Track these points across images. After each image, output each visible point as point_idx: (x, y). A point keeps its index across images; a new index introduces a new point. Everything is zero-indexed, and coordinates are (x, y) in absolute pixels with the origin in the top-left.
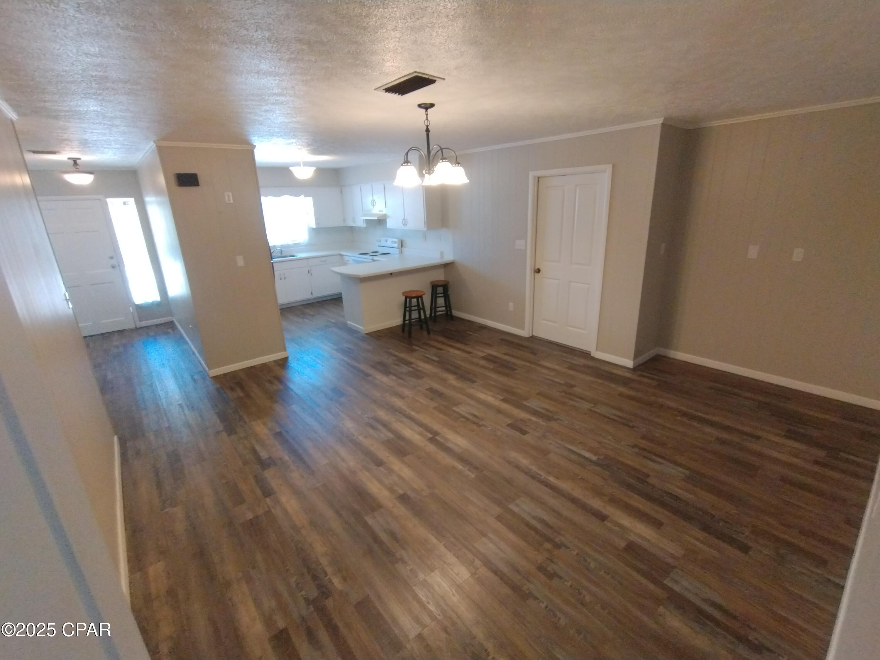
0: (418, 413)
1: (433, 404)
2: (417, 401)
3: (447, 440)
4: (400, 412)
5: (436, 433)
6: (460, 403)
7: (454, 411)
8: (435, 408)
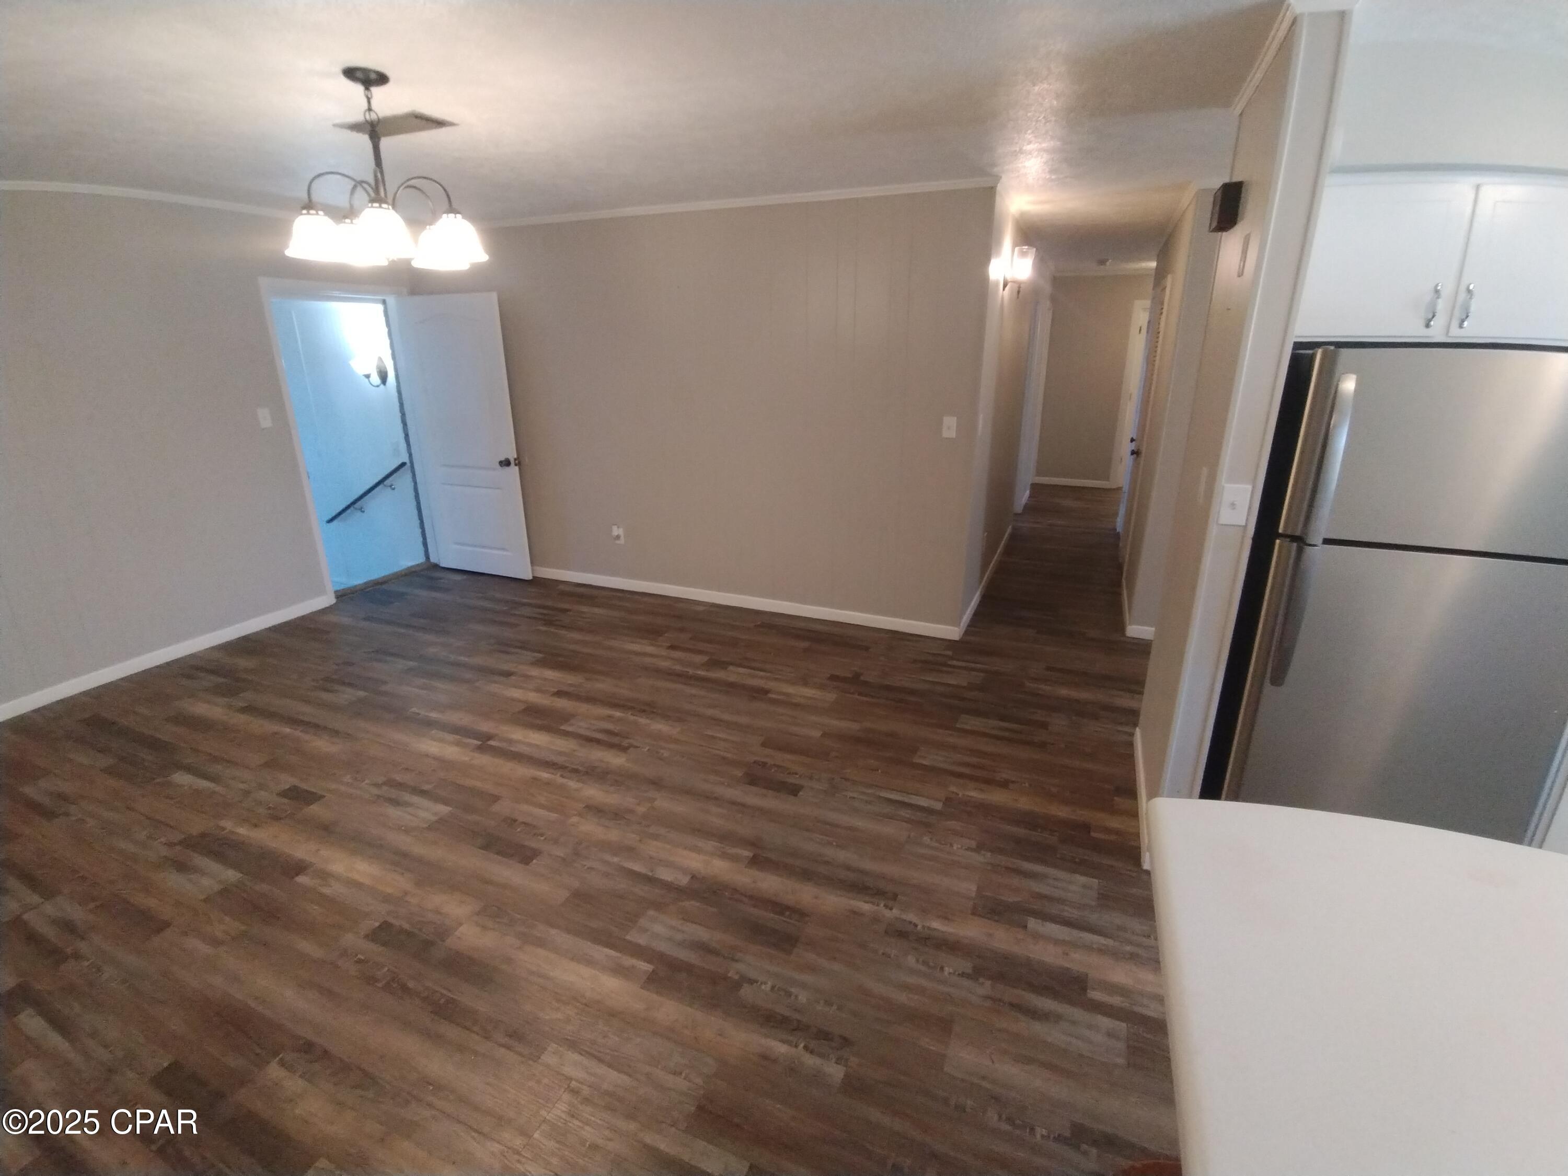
0: (535, 779)
1: (504, 807)
2: (549, 809)
3: (458, 744)
4: (576, 771)
5: (481, 749)
6: (429, 828)
7: (445, 802)
8: (496, 798)
